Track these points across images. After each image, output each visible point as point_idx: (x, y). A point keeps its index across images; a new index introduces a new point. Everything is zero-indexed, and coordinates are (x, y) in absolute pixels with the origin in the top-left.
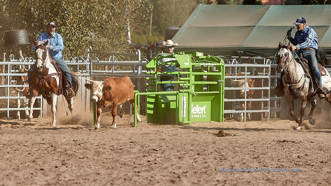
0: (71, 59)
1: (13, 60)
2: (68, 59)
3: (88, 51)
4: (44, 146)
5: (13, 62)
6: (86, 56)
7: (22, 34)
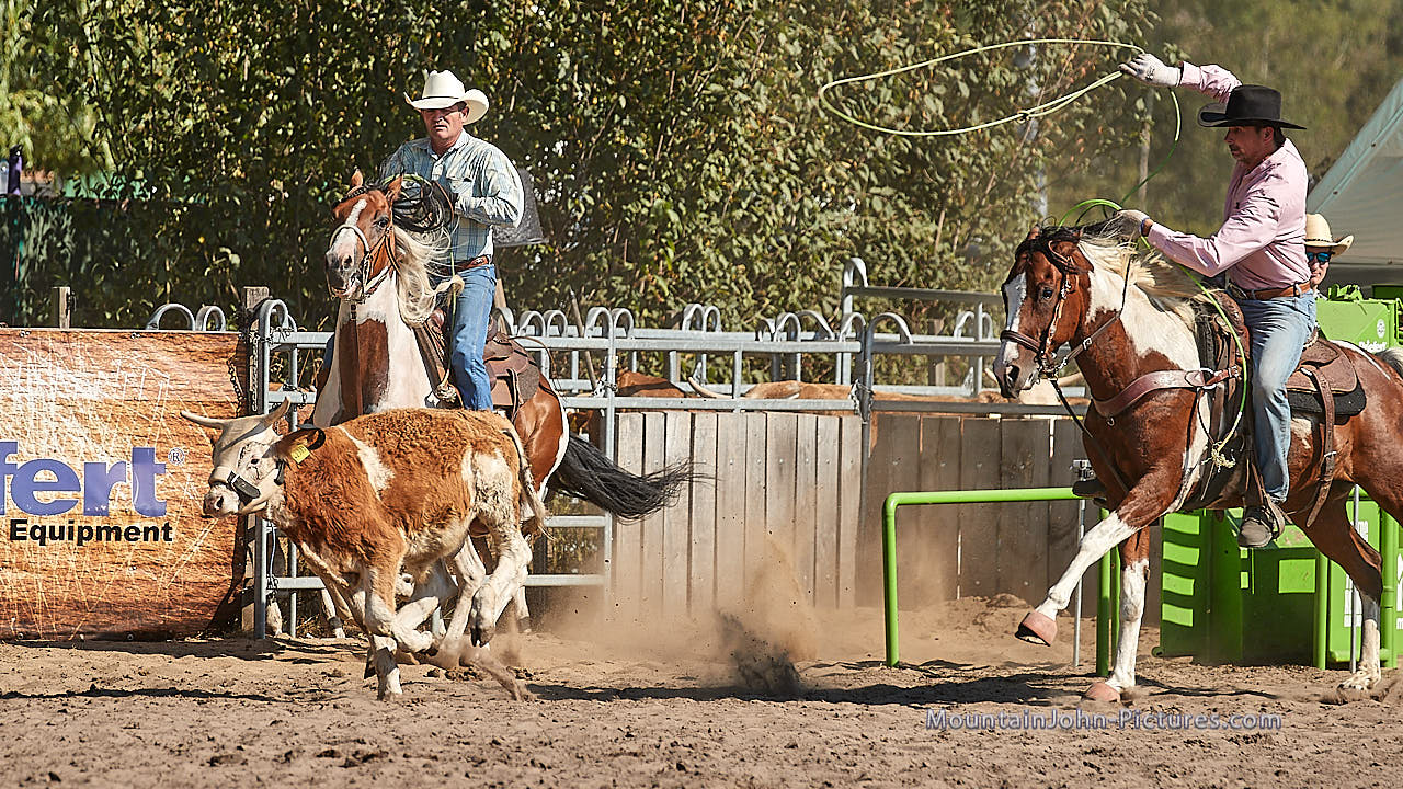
0: (762, 326)
3: (848, 282)
6: (834, 307)
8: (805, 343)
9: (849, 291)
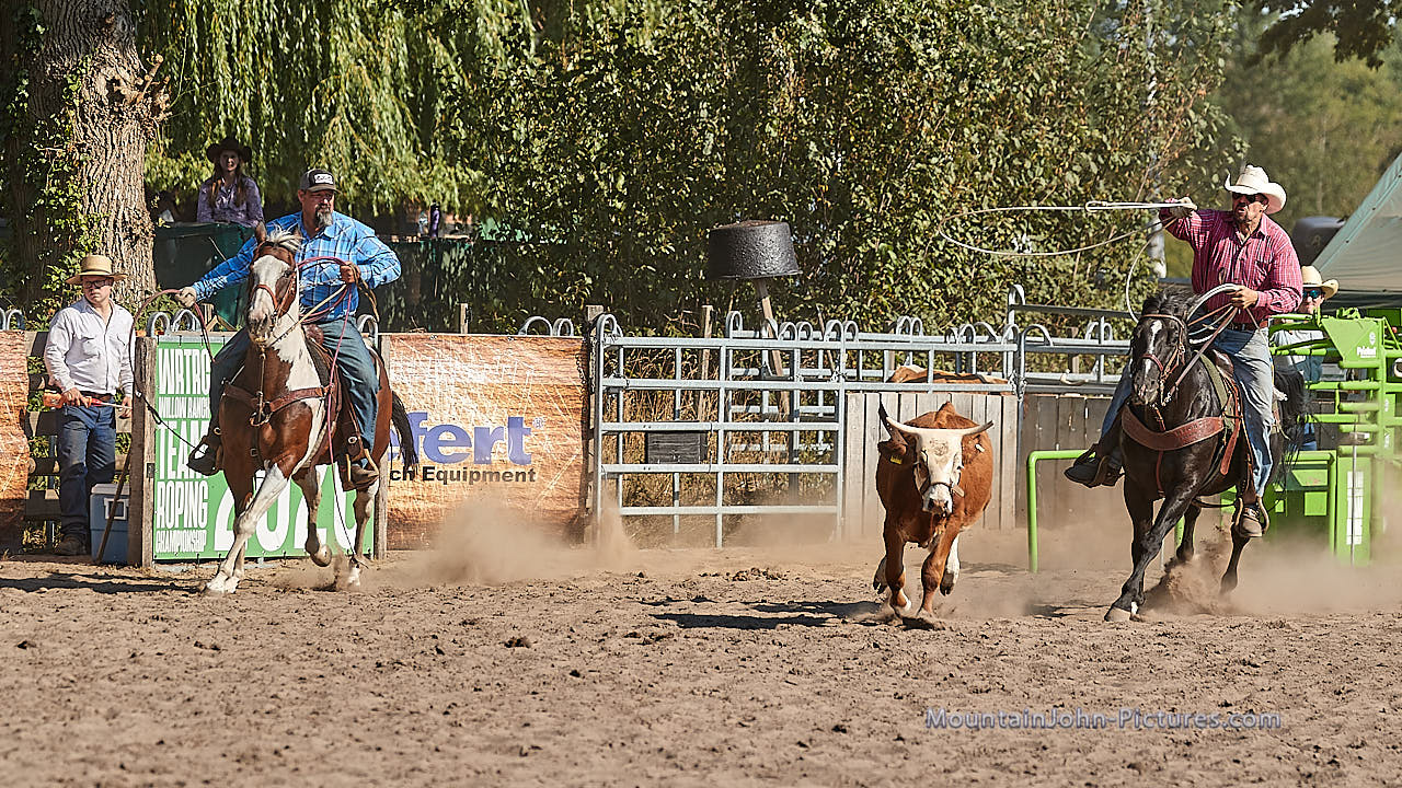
0: (949, 332)
1: (740, 332)
2: (936, 332)
3: (1012, 301)
4: (847, 645)
5: (739, 339)
6: (1003, 318)
7: (774, 237)
8: (979, 344)
9: (1012, 307)
